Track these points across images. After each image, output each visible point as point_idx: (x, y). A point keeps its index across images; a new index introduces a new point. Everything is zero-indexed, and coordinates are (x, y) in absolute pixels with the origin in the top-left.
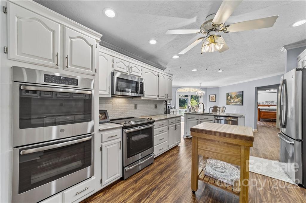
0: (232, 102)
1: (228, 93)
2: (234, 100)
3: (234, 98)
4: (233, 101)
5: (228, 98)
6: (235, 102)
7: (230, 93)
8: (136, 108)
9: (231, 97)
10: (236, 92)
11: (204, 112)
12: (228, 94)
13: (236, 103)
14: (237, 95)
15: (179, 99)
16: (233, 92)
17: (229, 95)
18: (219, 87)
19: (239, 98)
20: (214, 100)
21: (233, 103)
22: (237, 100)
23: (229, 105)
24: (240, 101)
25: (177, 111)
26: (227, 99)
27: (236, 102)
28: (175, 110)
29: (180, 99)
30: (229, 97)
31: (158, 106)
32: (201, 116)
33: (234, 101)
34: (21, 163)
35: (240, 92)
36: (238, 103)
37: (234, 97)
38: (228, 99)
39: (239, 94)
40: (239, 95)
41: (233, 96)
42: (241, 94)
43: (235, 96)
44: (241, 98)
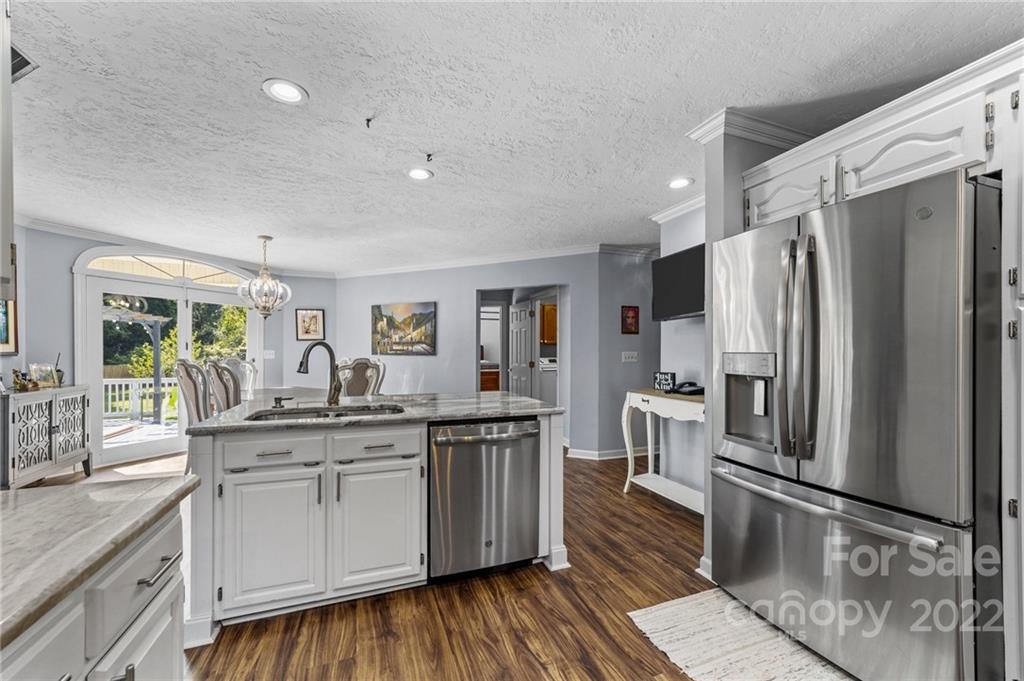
0: (396, 343)
1: (379, 307)
2: (402, 334)
3: (402, 326)
4: (401, 338)
5: (379, 326)
6: (407, 343)
7: (387, 306)
9: (391, 322)
10: (410, 304)
11: (337, 403)
12: (376, 311)
13: (410, 348)
14: (414, 315)
15: (104, 322)
16: (401, 302)
17: (382, 316)
18: (338, 277)
19: (423, 328)
20: (315, 331)
21: (400, 347)
22: (414, 334)
23: (381, 353)
24: (426, 337)
25: (84, 401)
26: (375, 331)
27: (412, 343)
28: (67, 394)
29: (108, 326)
30: (383, 324)
32: (339, 436)
33: (404, 340)
35: (426, 305)
36: (418, 348)
37: (404, 322)
38: (379, 329)
39: (424, 312)
40: (421, 314)
41: (399, 319)
42: (429, 311)
43: (405, 320)
44: (428, 325)
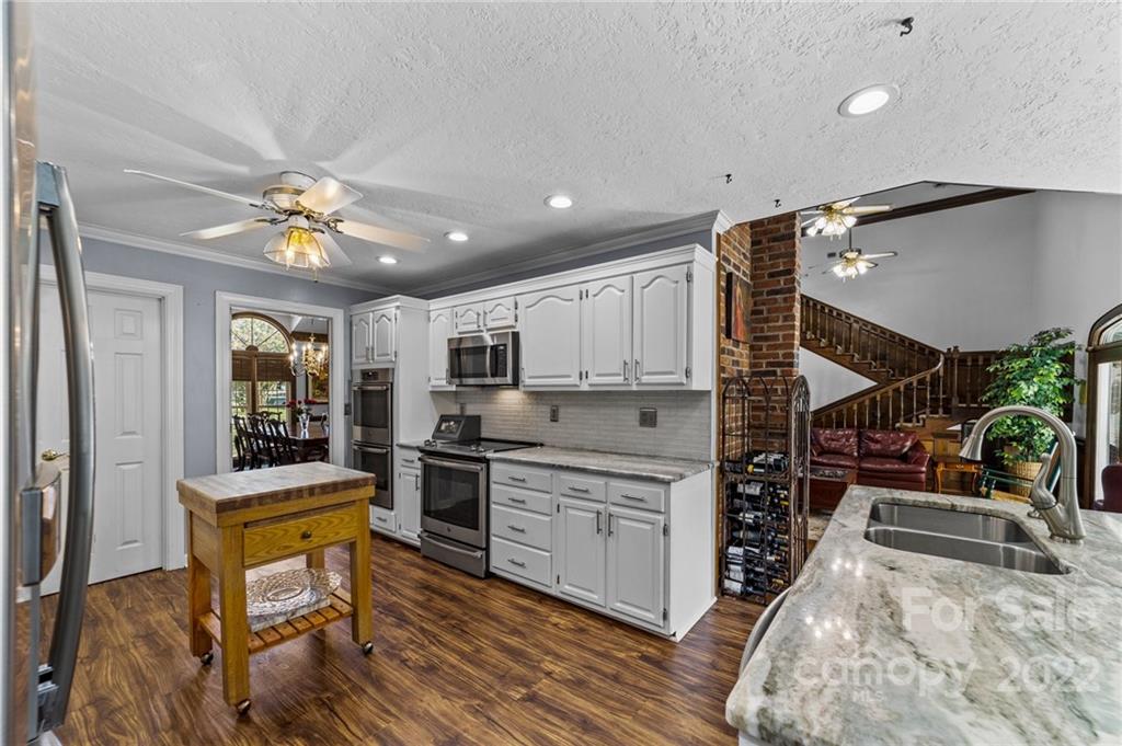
8: (554, 418)
31: (662, 416)
34: (363, 463)
